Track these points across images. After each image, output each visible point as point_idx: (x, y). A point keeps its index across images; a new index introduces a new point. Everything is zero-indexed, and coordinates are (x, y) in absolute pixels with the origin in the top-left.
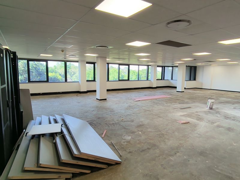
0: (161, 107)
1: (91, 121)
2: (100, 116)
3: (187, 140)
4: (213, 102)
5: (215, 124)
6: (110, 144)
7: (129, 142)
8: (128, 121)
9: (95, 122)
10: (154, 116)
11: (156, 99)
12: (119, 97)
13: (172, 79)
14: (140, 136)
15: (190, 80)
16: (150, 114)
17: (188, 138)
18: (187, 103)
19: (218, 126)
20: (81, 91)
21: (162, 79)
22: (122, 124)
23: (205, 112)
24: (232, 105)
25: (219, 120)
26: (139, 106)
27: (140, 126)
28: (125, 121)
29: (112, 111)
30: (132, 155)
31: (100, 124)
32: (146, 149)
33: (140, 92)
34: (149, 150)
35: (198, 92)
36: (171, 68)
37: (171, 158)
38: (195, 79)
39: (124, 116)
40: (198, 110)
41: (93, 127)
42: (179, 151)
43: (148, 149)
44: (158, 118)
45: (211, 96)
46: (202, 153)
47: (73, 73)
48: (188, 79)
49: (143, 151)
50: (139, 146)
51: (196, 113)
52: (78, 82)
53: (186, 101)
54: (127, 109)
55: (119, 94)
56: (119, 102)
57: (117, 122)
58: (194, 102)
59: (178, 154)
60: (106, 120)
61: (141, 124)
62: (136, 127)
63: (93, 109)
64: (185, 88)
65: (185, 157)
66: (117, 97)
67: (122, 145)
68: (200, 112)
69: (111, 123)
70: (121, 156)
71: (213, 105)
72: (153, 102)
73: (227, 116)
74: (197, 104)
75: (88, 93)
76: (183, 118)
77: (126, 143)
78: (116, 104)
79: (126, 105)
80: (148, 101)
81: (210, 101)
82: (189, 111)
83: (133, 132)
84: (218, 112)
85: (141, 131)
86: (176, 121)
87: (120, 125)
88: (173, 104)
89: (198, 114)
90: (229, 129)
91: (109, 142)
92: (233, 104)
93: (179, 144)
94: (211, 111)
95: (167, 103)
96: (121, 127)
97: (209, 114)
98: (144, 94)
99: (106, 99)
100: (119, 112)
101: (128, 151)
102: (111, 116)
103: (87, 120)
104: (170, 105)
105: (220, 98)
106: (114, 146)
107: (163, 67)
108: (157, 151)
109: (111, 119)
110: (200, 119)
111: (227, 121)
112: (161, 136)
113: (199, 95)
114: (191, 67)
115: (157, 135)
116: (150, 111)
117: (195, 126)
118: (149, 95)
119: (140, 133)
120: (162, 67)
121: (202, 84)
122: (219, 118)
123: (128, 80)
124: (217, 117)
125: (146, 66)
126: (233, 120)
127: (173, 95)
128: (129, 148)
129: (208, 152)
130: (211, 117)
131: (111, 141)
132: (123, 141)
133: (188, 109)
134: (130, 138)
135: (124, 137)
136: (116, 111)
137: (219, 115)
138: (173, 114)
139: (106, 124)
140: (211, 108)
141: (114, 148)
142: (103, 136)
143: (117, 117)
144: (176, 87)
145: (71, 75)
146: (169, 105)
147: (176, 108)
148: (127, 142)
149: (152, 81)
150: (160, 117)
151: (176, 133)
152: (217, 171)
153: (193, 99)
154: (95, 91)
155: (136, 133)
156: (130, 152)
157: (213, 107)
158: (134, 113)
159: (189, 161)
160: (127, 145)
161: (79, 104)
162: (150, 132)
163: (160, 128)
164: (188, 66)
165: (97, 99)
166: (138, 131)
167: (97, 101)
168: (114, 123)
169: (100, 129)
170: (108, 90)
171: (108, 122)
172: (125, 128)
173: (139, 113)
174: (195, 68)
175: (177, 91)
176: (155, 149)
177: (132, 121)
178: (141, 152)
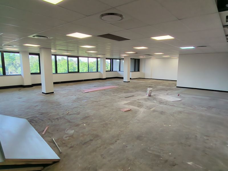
0: (108, 97)
1: (32, 117)
2: (44, 112)
3: (128, 126)
4: (151, 90)
5: (152, 109)
6: (50, 141)
7: (72, 136)
8: (74, 114)
9: (37, 119)
10: (101, 106)
11: (104, 90)
12: (68, 89)
13: (120, 70)
14: (84, 128)
15: (135, 71)
16: (97, 105)
17: (128, 125)
18: (131, 92)
19: (154, 111)
20: (25, 84)
21: (111, 71)
22: (68, 117)
23: (145, 100)
24: (165, 91)
25: (155, 105)
26: (88, 97)
27: (86, 118)
28: (70, 115)
29: (58, 104)
30: (73, 150)
31: (42, 120)
32: (88, 141)
33: (91, 83)
34: (91, 142)
35: (141, 81)
36: (118, 60)
37: (112, 147)
38: (139, 71)
39: (71, 109)
40: (140, 97)
41: (33, 124)
42: (119, 138)
43: (91, 140)
44: (104, 108)
45: (151, 85)
46: (139, 138)
47: (18, 65)
48: (133, 70)
49: (85, 143)
50: (81, 138)
51: (138, 101)
52: (21, 75)
53: (131, 90)
54: (74, 101)
55: (69, 86)
56: (68, 94)
57: (62, 116)
58: (137, 91)
59: (118, 141)
60: (50, 115)
61: (87, 115)
62: (81, 120)
63: (36, 105)
64: (131, 79)
65: (124, 143)
66: (66, 89)
67: (64, 140)
68: (141, 99)
69: (56, 117)
70: (60, 153)
71: (151, 92)
72: (102, 93)
73: (161, 102)
74: (139, 92)
75: (34, 87)
76: (127, 106)
77: (68, 138)
78: (64, 96)
79: (74, 97)
80: (96, 92)
81: (149, 89)
82: (132, 99)
83: (77, 125)
84: (155, 99)
85: (86, 123)
86: (119, 109)
87: (65, 119)
88: (119, 93)
89: (139, 101)
90: (162, 113)
91: (49, 139)
92: (167, 91)
93: (120, 132)
94: (149, 98)
95: (114, 93)
96: (66, 121)
97: (148, 101)
98: (94, 85)
99: (53, 93)
100: (66, 105)
101: (69, 146)
102: (56, 110)
103: (27, 117)
104: (117, 94)
105: (157, 86)
106: (55, 143)
107: (112, 60)
108: (99, 141)
109: (56, 113)
110: (140, 106)
111: (161, 105)
112: (105, 125)
113: (142, 84)
114: (135, 59)
115: (102, 125)
116: (97, 102)
117: (136, 112)
118: (98, 86)
119: (85, 125)
120: (110, 59)
121: (144, 74)
122: (155, 104)
123: (78, 72)
124: (153, 103)
125: (96, 59)
126: (165, 104)
127: (120, 85)
128: (70, 142)
129: (143, 136)
130: (149, 103)
131: (52, 138)
132: (66, 135)
133: (131, 98)
134: (73, 131)
135: (67, 131)
136: (63, 105)
137: (155, 101)
138: (119, 103)
139: (49, 119)
140: (150, 96)
141: (54, 145)
142: (43, 133)
143: (63, 111)
144: (123, 78)
145: (16, 67)
146: (115, 94)
147: (121, 97)
148: (69, 136)
149: (102, 72)
150: (106, 107)
151: (119, 121)
152: (150, 152)
153: (137, 88)
154: (40, 84)
155: (80, 126)
156: (71, 147)
157: (152, 94)
158: (81, 106)
159: (127, 147)
160: (69, 139)
161: (21, 99)
162: (95, 123)
163: (104, 118)
164: (133, 59)
165: (43, 93)
166: (83, 123)
167: (43, 96)
168: (58, 117)
169: (41, 125)
170: (55, 83)
171: (51, 117)
172: (69, 122)
173: (86, 105)
174: (139, 60)
175: (124, 82)
176: (97, 140)
177: (78, 114)
178: (83, 145)
